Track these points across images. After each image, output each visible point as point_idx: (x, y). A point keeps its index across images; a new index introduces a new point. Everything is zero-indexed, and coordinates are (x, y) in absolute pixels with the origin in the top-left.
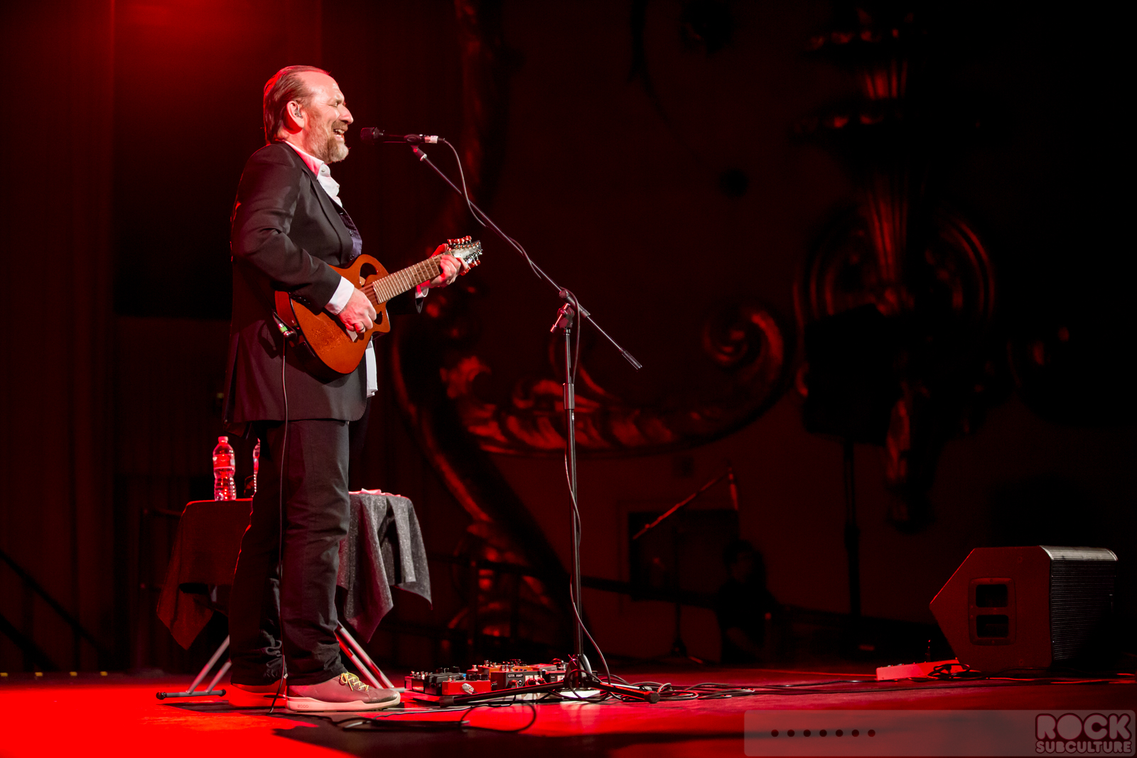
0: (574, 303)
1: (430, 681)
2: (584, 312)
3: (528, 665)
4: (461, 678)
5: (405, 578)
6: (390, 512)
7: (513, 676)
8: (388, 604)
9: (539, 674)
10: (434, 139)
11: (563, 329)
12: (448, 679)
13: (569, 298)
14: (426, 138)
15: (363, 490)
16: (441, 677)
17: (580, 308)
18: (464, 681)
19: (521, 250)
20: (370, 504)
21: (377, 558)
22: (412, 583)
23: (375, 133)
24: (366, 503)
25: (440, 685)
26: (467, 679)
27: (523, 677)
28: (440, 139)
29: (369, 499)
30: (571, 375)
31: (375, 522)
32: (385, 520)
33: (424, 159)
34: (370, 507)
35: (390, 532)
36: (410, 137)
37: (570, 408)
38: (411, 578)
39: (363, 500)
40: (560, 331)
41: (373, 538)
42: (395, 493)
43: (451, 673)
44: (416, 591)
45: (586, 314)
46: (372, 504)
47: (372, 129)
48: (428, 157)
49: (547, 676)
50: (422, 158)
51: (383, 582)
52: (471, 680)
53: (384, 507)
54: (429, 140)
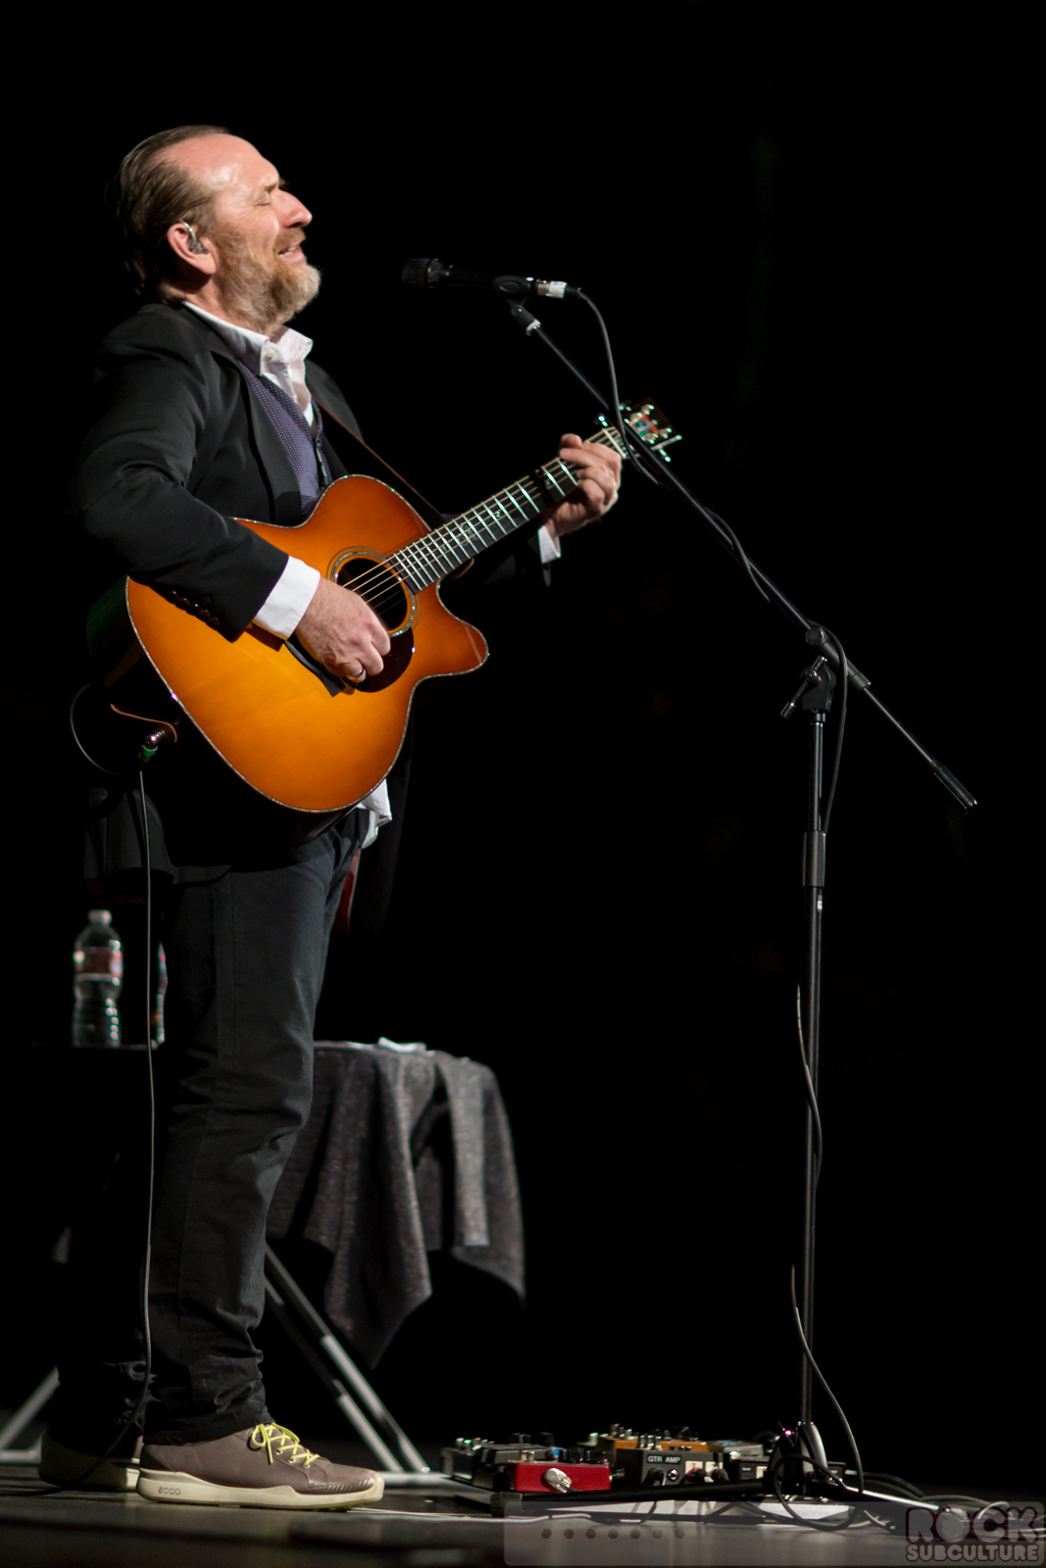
0: (836, 655)
1: (484, 1459)
2: (856, 678)
3: (702, 1439)
4: (549, 1457)
5: (462, 1236)
6: (440, 1094)
7: (660, 1459)
8: (419, 1287)
9: (716, 1460)
10: (557, 288)
11: (809, 712)
12: (520, 1458)
13: (828, 647)
14: (540, 286)
15: (384, 1041)
16: (506, 1453)
17: (848, 669)
18: (555, 1462)
19: (730, 537)
20: (396, 1070)
21: (403, 1187)
22: (481, 1248)
23: (433, 270)
24: (388, 1070)
25: (501, 1469)
26: (561, 1459)
27: (681, 1465)
28: (571, 290)
29: (396, 1061)
30: (822, 812)
31: (405, 1112)
32: (427, 1110)
33: (533, 331)
34: (395, 1079)
35: (437, 1134)
36: (505, 283)
37: (815, 883)
38: (476, 1234)
39: (381, 1063)
40: (804, 717)
41: (396, 1144)
42: (457, 1053)
43: (528, 1446)
44: (491, 1267)
45: (862, 682)
46: (402, 1073)
47: (426, 261)
48: (543, 327)
49: (733, 1466)
50: (529, 328)
51: (411, 1241)
52: (568, 1461)
53: (427, 1082)
54: (547, 291)
